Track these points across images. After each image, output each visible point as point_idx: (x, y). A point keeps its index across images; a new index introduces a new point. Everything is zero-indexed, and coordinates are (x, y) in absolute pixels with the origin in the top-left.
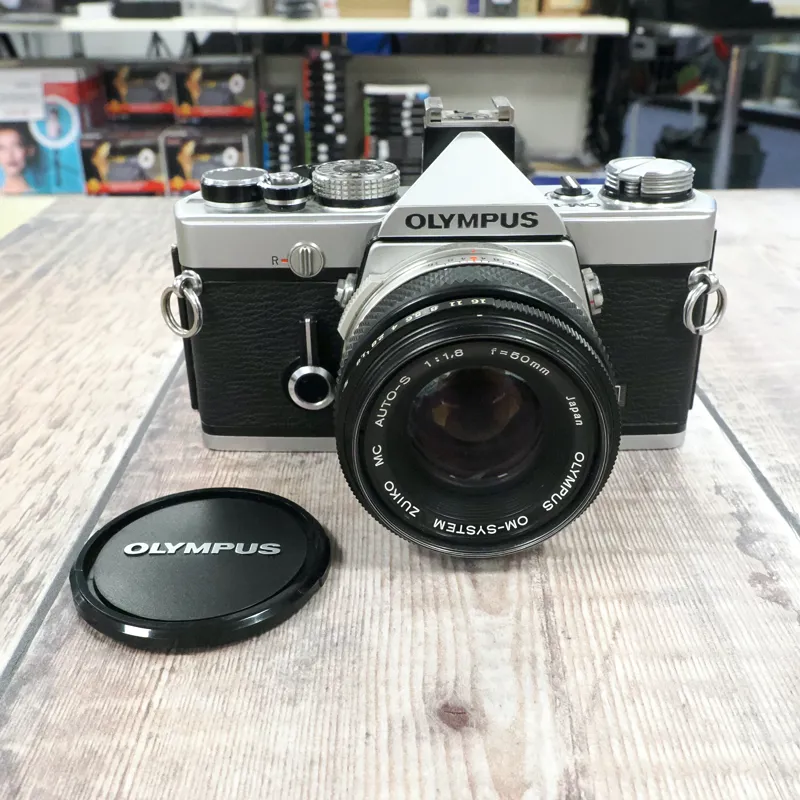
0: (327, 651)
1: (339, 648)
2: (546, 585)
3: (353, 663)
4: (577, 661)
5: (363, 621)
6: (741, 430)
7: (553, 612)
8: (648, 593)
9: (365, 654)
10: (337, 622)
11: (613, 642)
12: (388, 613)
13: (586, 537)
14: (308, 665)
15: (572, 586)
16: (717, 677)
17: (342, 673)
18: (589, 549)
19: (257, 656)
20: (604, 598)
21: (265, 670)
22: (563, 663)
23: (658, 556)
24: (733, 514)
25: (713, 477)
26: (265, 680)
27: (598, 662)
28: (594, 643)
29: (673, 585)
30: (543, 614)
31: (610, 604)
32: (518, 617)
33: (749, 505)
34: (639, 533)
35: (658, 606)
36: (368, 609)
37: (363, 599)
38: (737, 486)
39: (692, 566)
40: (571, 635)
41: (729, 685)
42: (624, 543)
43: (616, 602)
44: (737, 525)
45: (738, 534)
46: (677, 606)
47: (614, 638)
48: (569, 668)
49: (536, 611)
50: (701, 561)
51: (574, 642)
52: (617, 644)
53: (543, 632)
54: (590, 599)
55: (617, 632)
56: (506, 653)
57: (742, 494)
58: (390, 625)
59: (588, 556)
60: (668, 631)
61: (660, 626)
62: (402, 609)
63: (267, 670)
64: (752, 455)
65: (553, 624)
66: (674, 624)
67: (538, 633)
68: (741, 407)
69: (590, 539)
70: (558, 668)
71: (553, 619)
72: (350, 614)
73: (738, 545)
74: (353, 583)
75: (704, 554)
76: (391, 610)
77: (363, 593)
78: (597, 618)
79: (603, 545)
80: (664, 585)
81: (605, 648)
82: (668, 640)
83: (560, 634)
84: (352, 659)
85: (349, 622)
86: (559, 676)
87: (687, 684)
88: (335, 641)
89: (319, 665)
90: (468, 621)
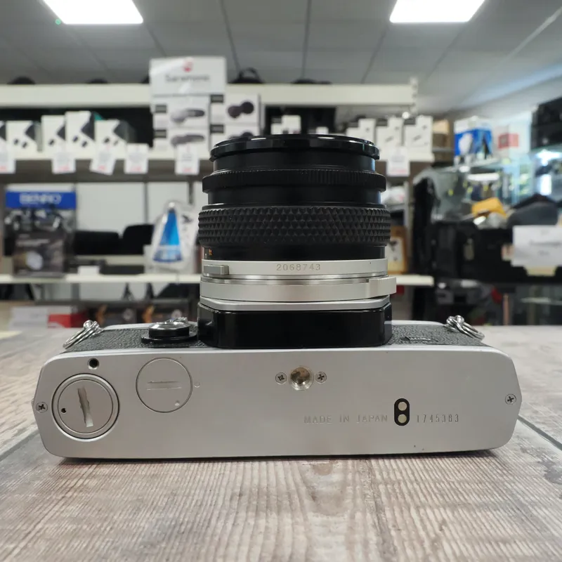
0: (173, 537)
1: (185, 535)
2: (378, 500)
3: (196, 544)
4: (406, 544)
5: (210, 520)
6: (537, 422)
7: (385, 514)
8: (469, 504)
9: (208, 539)
10: (186, 520)
11: (440, 532)
12: (235, 514)
13: (413, 474)
14: (153, 545)
15: (401, 500)
16: (541, 554)
17: (184, 549)
18: (416, 480)
19: (107, 539)
20: (430, 507)
21: (112, 548)
22: (393, 544)
23: (477, 484)
24: (539, 462)
25: (519, 444)
26: (111, 554)
27: (427, 544)
28: (422, 533)
29: (492, 499)
30: (374, 516)
31: (436, 510)
32: (352, 517)
33: (552, 458)
34: (459, 472)
35: (480, 511)
36: (216, 513)
37: (212, 507)
38: (539, 448)
39: (507, 490)
40: (401, 528)
41: (553, 558)
42: (447, 477)
43: (442, 510)
44: (544, 468)
45: (546, 473)
46: (498, 512)
47: (441, 530)
48: (399, 548)
49: (368, 515)
50: (515, 487)
51: (404, 533)
52: (444, 534)
53: (374, 526)
54: (417, 508)
55: (444, 527)
56: (341, 538)
57: (545, 453)
58: (235, 522)
59: (415, 484)
60: (491, 526)
61: (483, 524)
62: (247, 512)
63: (114, 548)
64: (549, 434)
65: (385, 521)
66: (496, 522)
67: (370, 527)
68: (536, 412)
69: (416, 474)
70: (389, 548)
71: (384, 518)
72: (199, 516)
73: (547, 478)
74: (206, 498)
75: (517, 483)
76: (237, 513)
77: (213, 504)
78: (425, 518)
79: (427, 477)
80: (484, 500)
81: (433, 535)
82: (491, 531)
83: (390, 527)
84: (195, 541)
85: (198, 520)
86: (390, 553)
87: (513, 558)
88: (182, 530)
89: (163, 545)
90: (306, 519)
